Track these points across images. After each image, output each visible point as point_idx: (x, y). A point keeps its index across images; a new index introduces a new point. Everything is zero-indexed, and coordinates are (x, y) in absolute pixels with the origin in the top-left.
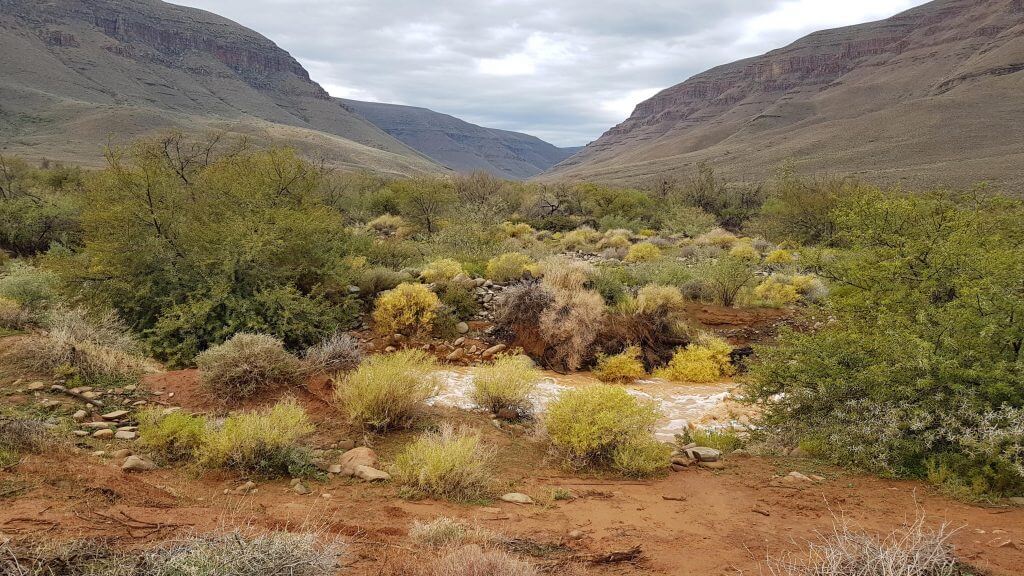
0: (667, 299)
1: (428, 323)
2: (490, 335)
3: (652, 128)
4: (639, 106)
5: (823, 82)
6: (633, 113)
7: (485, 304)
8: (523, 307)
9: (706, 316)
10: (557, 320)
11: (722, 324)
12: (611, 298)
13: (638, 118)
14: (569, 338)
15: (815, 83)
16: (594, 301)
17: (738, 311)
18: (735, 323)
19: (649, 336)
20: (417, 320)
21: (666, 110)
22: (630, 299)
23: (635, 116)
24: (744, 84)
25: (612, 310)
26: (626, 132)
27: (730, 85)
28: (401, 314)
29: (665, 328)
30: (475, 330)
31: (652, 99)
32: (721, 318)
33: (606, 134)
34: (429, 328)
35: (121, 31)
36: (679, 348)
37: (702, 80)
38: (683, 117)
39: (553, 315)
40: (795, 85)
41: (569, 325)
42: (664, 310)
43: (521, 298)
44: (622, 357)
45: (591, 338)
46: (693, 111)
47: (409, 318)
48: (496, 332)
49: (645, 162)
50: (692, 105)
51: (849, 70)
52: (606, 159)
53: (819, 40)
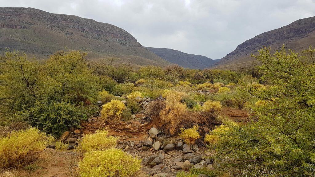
0: (214, 106)
1: (119, 115)
2: (143, 120)
3: (243, 53)
4: (239, 46)
5: (302, 36)
6: (237, 48)
7: (144, 108)
8: (156, 109)
9: (231, 113)
10: (166, 114)
11: (238, 116)
12: (191, 106)
13: (238, 50)
14: (170, 121)
15: (299, 36)
16: (183, 107)
17: (244, 111)
18: (243, 116)
19: (206, 121)
20: (115, 114)
21: (248, 47)
22: (199, 106)
23: (237, 49)
24: (274, 38)
25: (191, 110)
26: (234, 54)
27: (270, 38)
28: (109, 111)
29: (213, 118)
30: (138, 118)
31: (243, 43)
32: (237, 114)
33: (228, 55)
34: (120, 117)
35: (85, 31)
36: (216, 126)
37: (259, 37)
38: (254, 49)
39: (164, 112)
40: (292, 37)
41: (170, 117)
42: (213, 110)
43: (155, 105)
44: (190, 130)
45: (178, 121)
46: (256, 47)
47: (111, 113)
48: (145, 119)
49: (240, 63)
50: (256, 45)
51: (311, 31)
52: (228, 63)
53: (300, 22)
